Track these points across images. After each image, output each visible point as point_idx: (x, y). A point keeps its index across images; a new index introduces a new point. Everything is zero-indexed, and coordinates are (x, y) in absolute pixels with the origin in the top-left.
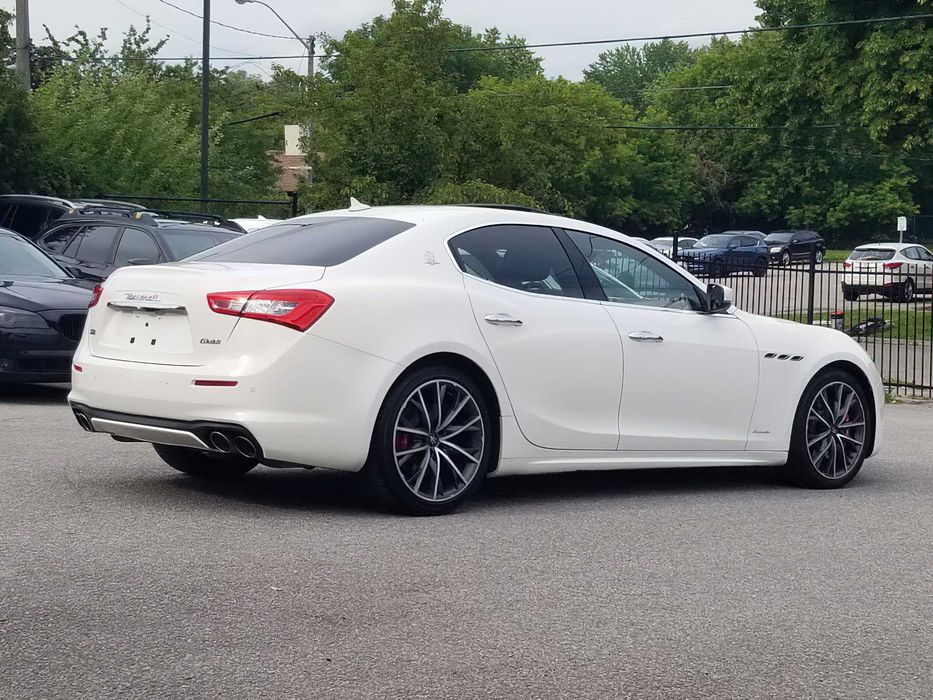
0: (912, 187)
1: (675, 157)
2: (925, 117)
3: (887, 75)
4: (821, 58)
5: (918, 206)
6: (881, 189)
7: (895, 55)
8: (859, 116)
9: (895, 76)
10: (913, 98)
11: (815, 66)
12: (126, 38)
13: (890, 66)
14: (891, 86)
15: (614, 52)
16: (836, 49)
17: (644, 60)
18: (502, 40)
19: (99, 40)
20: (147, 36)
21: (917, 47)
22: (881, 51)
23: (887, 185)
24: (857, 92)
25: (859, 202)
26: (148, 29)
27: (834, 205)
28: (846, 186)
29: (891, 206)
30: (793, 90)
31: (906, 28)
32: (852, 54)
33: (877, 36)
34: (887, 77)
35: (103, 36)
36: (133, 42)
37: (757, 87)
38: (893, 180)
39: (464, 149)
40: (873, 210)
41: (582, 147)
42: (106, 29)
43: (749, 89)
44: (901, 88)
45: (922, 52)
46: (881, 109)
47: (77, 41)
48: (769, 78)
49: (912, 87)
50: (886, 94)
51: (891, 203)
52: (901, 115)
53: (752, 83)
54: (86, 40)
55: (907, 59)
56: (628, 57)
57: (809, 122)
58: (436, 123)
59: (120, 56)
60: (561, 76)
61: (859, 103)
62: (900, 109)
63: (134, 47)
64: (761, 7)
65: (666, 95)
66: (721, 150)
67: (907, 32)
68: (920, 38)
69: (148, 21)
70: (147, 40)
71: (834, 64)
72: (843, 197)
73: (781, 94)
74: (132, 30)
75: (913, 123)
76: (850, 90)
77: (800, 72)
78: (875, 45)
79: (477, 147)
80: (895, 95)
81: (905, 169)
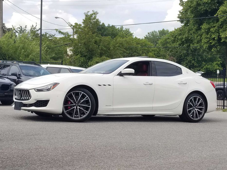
0: (221, 64)
1: (164, 56)
2: (217, 44)
3: (207, 33)
4: (192, 30)
5: (223, 68)
6: (213, 64)
7: (209, 29)
8: (201, 43)
9: (209, 34)
10: (214, 39)
11: (191, 32)
12: (31, 27)
13: (208, 31)
14: (208, 36)
15: (151, 32)
16: (195, 28)
17: (158, 34)
18: (124, 29)
19: (25, 28)
20: (36, 27)
21: (214, 27)
22: (206, 28)
23: (215, 63)
24: (201, 37)
25: (208, 67)
26: (36, 26)
27: (202, 68)
28: (205, 63)
29: (216, 68)
30: (185, 37)
31: (212, 22)
32: (199, 29)
33: (205, 24)
34: (208, 34)
35: (26, 27)
36: (33, 28)
37: (177, 37)
38: (217, 62)
39: (102, 50)
40: (211, 69)
41: (141, 53)
42: (27, 26)
43: (175, 37)
44: (211, 36)
45: (215, 28)
46: (206, 41)
47: (20, 28)
48: (180, 34)
49: (213, 36)
50: (207, 38)
51: (216, 67)
52: (211, 43)
53: (176, 36)
54: (22, 28)
55: (212, 30)
56: (155, 33)
57: (190, 45)
58: (95, 43)
59: (30, 32)
60: (136, 37)
61: (201, 40)
62: (211, 41)
63: (33, 29)
64: (179, 18)
65: (162, 41)
66: (175, 54)
67: (212, 23)
68: (215, 25)
69: (36, 24)
70: (36, 28)
71: (195, 31)
72: (204, 66)
73: (183, 38)
74: (33, 26)
75: (214, 45)
76: (199, 37)
77: (187, 33)
78: (205, 26)
79: (105, 49)
80: (209, 38)
81: (219, 59)
